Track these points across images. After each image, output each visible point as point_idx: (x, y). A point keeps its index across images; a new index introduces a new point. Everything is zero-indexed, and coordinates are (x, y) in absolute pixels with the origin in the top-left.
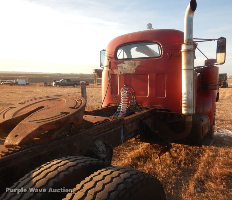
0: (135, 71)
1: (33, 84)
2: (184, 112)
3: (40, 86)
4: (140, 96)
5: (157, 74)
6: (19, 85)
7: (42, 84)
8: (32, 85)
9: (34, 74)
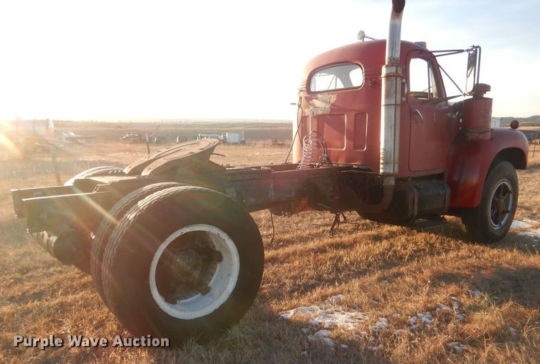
0: (329, 110)
1: (254, 142)
2: (381, 171)
3: (264, 146)
4: (335, 149)
5: (356, 114)
6: (229, 144)
7: (269, 142)
8: (249, 145)
9: (260, 122)
